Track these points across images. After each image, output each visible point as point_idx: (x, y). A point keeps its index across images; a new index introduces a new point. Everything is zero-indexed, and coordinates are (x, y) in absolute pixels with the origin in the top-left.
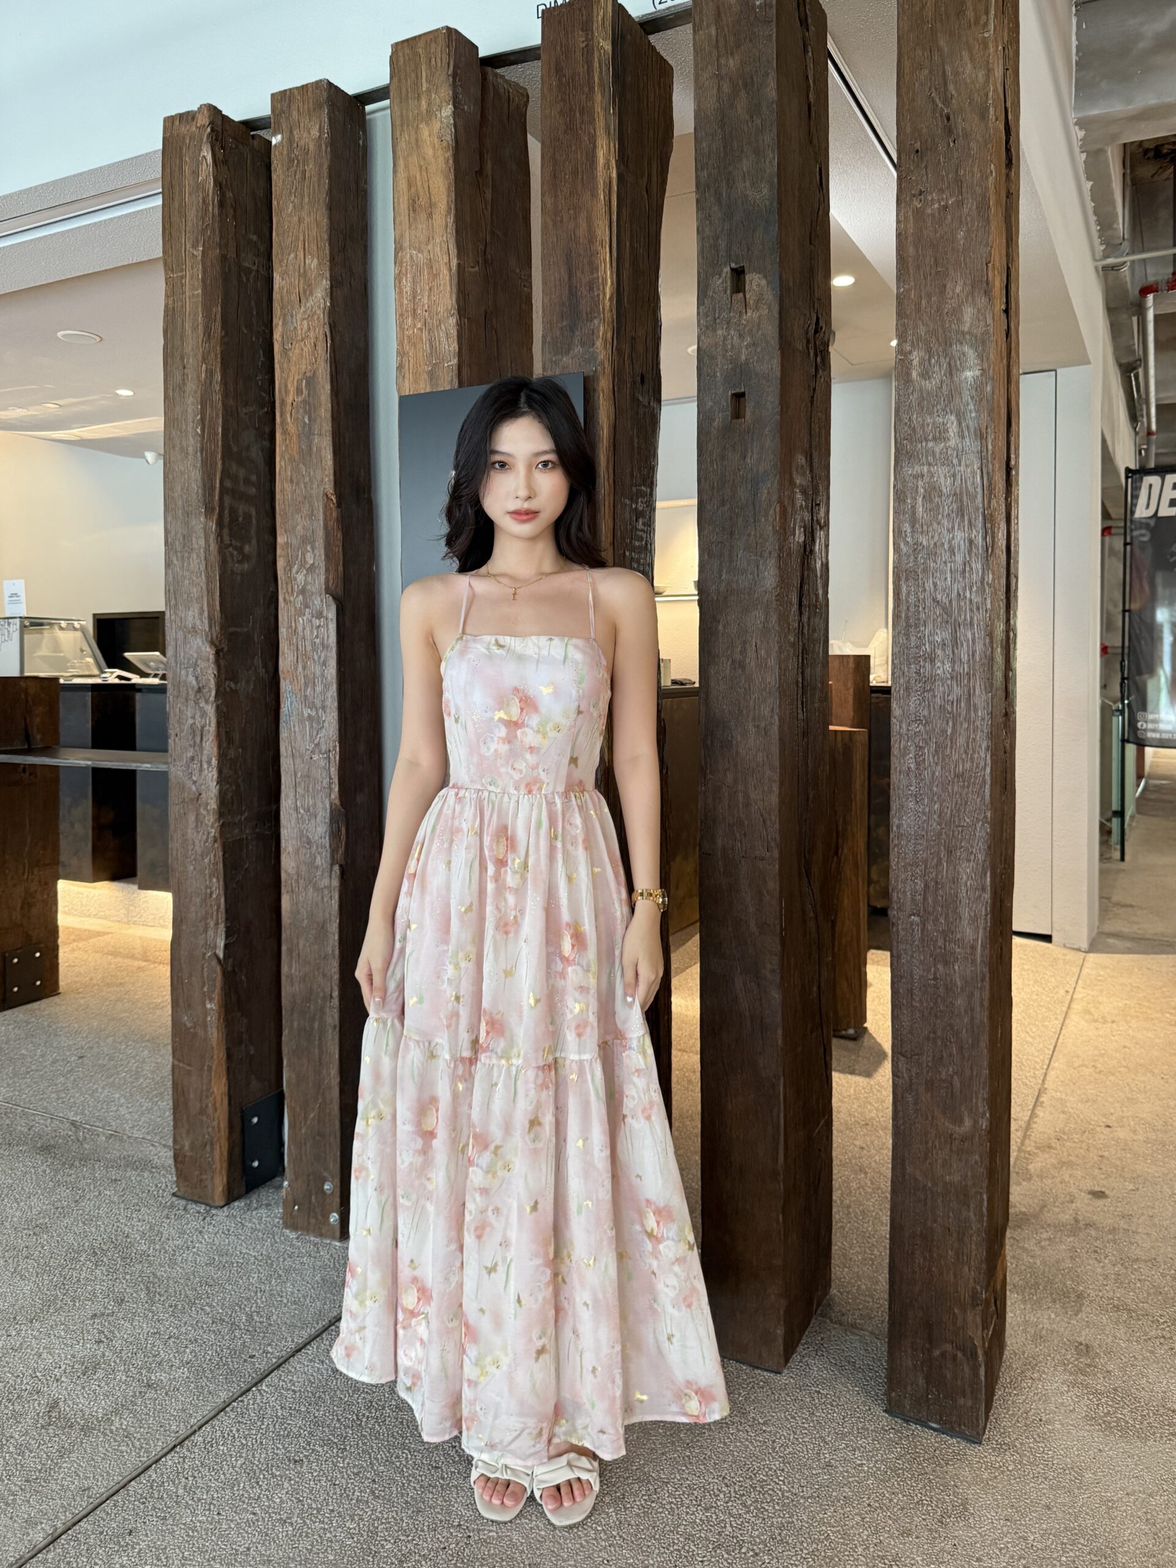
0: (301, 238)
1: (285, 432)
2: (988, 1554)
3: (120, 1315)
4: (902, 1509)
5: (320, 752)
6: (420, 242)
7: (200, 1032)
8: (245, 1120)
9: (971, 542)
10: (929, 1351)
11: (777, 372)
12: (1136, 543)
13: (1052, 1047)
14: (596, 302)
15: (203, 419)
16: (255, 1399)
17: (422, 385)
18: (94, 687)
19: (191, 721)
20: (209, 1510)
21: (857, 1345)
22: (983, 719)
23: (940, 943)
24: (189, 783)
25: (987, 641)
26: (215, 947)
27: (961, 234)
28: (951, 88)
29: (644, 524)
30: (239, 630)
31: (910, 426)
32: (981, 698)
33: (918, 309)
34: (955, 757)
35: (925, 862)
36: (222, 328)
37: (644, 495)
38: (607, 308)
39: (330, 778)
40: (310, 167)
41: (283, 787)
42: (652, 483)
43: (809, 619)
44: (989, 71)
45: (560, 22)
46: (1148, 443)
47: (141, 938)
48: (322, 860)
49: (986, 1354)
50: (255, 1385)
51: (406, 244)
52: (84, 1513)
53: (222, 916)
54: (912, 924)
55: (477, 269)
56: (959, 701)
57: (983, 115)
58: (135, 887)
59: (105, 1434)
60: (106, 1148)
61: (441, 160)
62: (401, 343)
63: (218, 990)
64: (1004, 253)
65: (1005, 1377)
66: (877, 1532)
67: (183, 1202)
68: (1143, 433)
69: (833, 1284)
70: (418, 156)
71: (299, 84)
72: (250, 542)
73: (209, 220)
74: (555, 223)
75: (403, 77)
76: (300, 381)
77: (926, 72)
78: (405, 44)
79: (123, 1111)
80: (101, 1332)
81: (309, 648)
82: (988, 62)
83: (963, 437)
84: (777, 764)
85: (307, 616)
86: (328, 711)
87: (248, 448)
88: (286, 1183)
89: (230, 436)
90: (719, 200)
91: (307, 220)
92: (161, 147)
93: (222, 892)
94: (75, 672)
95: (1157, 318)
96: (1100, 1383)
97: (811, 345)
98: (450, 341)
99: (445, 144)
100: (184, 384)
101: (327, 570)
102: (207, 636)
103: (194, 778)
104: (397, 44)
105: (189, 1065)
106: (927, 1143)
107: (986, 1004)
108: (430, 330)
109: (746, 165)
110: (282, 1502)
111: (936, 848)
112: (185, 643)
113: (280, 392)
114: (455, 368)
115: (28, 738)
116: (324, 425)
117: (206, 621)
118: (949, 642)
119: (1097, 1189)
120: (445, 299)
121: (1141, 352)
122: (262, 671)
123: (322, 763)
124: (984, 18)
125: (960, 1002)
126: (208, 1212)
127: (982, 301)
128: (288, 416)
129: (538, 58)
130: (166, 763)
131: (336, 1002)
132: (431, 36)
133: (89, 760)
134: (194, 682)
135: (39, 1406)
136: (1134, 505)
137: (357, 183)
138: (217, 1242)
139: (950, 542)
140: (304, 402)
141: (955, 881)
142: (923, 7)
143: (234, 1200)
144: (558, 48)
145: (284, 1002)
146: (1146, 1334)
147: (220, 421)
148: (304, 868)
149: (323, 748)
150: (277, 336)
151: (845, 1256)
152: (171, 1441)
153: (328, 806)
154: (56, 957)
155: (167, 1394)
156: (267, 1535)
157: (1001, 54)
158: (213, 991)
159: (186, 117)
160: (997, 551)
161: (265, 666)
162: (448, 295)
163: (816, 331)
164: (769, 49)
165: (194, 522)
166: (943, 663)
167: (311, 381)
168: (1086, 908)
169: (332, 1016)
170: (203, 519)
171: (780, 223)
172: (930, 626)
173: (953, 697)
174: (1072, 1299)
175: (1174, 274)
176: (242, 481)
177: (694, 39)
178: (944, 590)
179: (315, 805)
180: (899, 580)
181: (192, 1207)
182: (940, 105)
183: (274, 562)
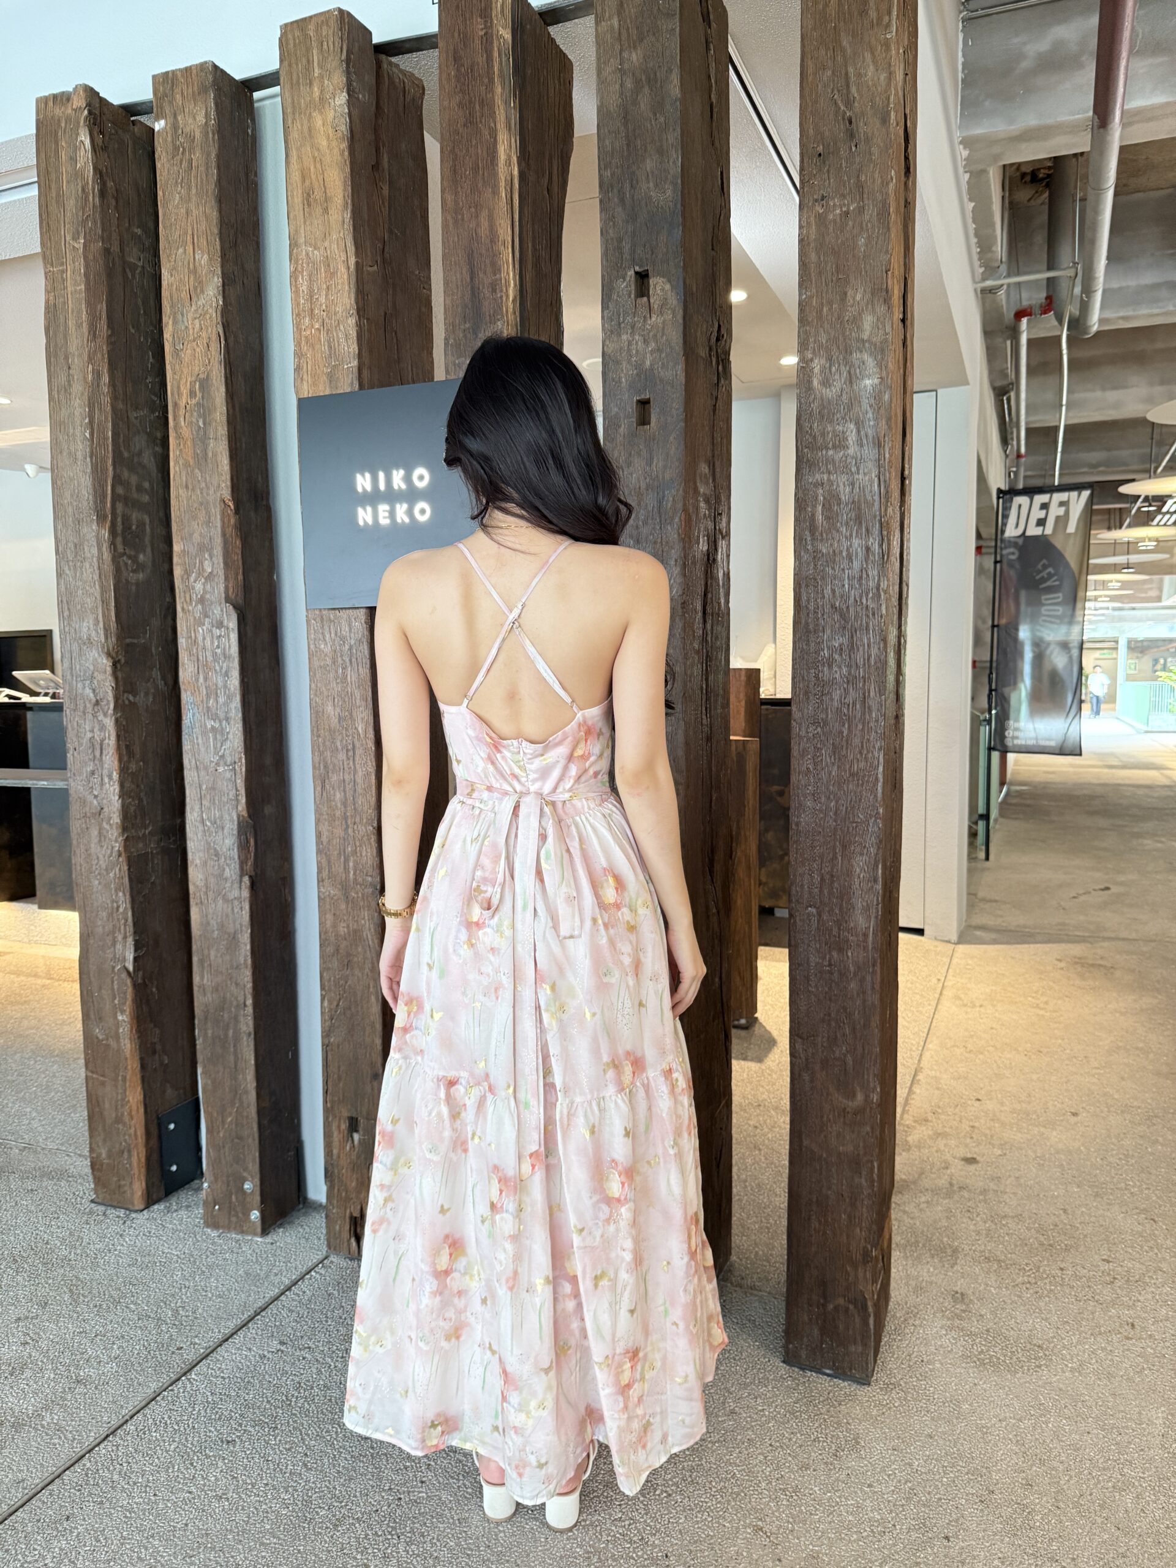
0: (190, 232)
1: (179, 436)
2: (878, 1480)
3: (45, 1317)
4: (801, 1446)
5: (225, 764)
6: (316, 239)
7: (113, 1043)
8: (161, 1125)
9: (868, 549)
10: (824, 1305)
11: (682, 379)
12: (1005, 561)
13: (926, 1030)
14: (499, 304)
15: (91, 422)
16: (185, 1387)
17: (321, 387)
19: (89, 735)
20: (146, 1492)
21: (757, 1304)
22: (877, 721)
23: (835, 932)
24: (90, 798)
25: (882, 646)
26: (124, 960)
27: (862, 241)
28: (854, 90)
30: (135, 641)
31: (811, 435)
32: (875, 699)
33: (820, 317)
34: (850, 757)
35: (822, 857)
36: (109, 326)
38: (511, 310)
39: (237, 790)
40: (197, 156)
41: (188, 800)
43: (712, 627)
44: (891, 74)
45: (457, 7)
46: (1017, 466)
47: (43, 957)
48: (232, 870)
49: (874, 1306)
50: (185, 1374)
51: (302, 240)
52: (20, 1503)
53: (130, 929)
54: (809, 915)
55: (375, 268)
56: (854, 704)
57: (885, 120)
58: (35, 907)
59: (36, 1429)
60: (20, 1161)
61: (336, 151)
62: (298, 344)
63: (129, 1002)
64: (902, 263)
65: (890, 1326)
66: (778, 1468)
67: (102, 1208)
68: (1013, 456)
69: (733, 1252)
70: (312, 147)
71: (182, 66)
72: (144, 551)
73: (89, 211)
74: (456, 222)
75: (293, 61)
76: (193, 384)
77: (829, 73)
78: (295, 25)
79: (35, 1124)
80: (26, 1334)
81: (210, 658)
82: (890, 65)
83: (862, 446)
85: (207, 626)
86: (232, 722)
87: (140, 453)
88: (206, 1185)
89: (121, 440)
90: (622, 201)
91: (195, 212)
92: (34, 131)
93: (129, 906)
95: (1029, 341)
96: (975, 1327)
97: (713, 353)
98: (350, 342)
99: (340, 134)
100: (70, 385)
101: (226, 579)
102: (103, 647)
103: (96, 793)
104: (286, 25)
105: (103, 1076)
106: (822, 1117)
107: (877, 987)
108: (328, 331)
109: (649, 164)
110: (217, 1479)
111: (832, 844)
112: (80, 655)
113: (172, 394)
114: (355, 370)
116: (220, 428)
117: (102, 632)
118: (845, 648)
119: (969, 1156)
120: (343, 299)
121: (1013, 377)
122: (161, 684)
123: (228, 775)
124: (886, 19)
125: (853, 985)
126: (127, 1216)
127: (881, 309)
128: (182, 419)
129: (435, 46)
130: (66, 780)
131: (250, 1010)
132: (322, 18)
134: (92, 695)
136: (1004, 524)
137: (247, 175)
138: (138, 1244)
139: (848, 549)
140: (198, 404)
141: (849, 873)
142: (826, 5)
143: (154, 1204)
144: (456, 35)
145: (197, 1011)
146: (1014, 1280)
147: (110, 424)
148: (212, 880)
149: (229, 760)
150: (167, 335)
151: (743, 1226)
152: (103, 1432)
153: (235, 818)
155: (96, 1388)
156: (203, 1511)
157: (902, 58)
158: (124, 1004)
159: (61, 99)
160: (892, 559)
161: (163, 678)
162: (346, 294)
163: (718, 340)
164: (674, 45)
165: (85, 530)
166: (840, 667)
167: (205, 384)
168: (955, 903)
169: (247, 1024)
170: (94, 527)
171: (684, 226)
172: (828, 632)
173: (849, 700)
174: (948, 1254)
175: (1047, 298)
176: (134, 488)
177: (596, 30)
178: (842, 597)
179: (221, 817)
180: (800, 588)
181: (111, 1212)
182: (842, 108)
183: (171, 572)
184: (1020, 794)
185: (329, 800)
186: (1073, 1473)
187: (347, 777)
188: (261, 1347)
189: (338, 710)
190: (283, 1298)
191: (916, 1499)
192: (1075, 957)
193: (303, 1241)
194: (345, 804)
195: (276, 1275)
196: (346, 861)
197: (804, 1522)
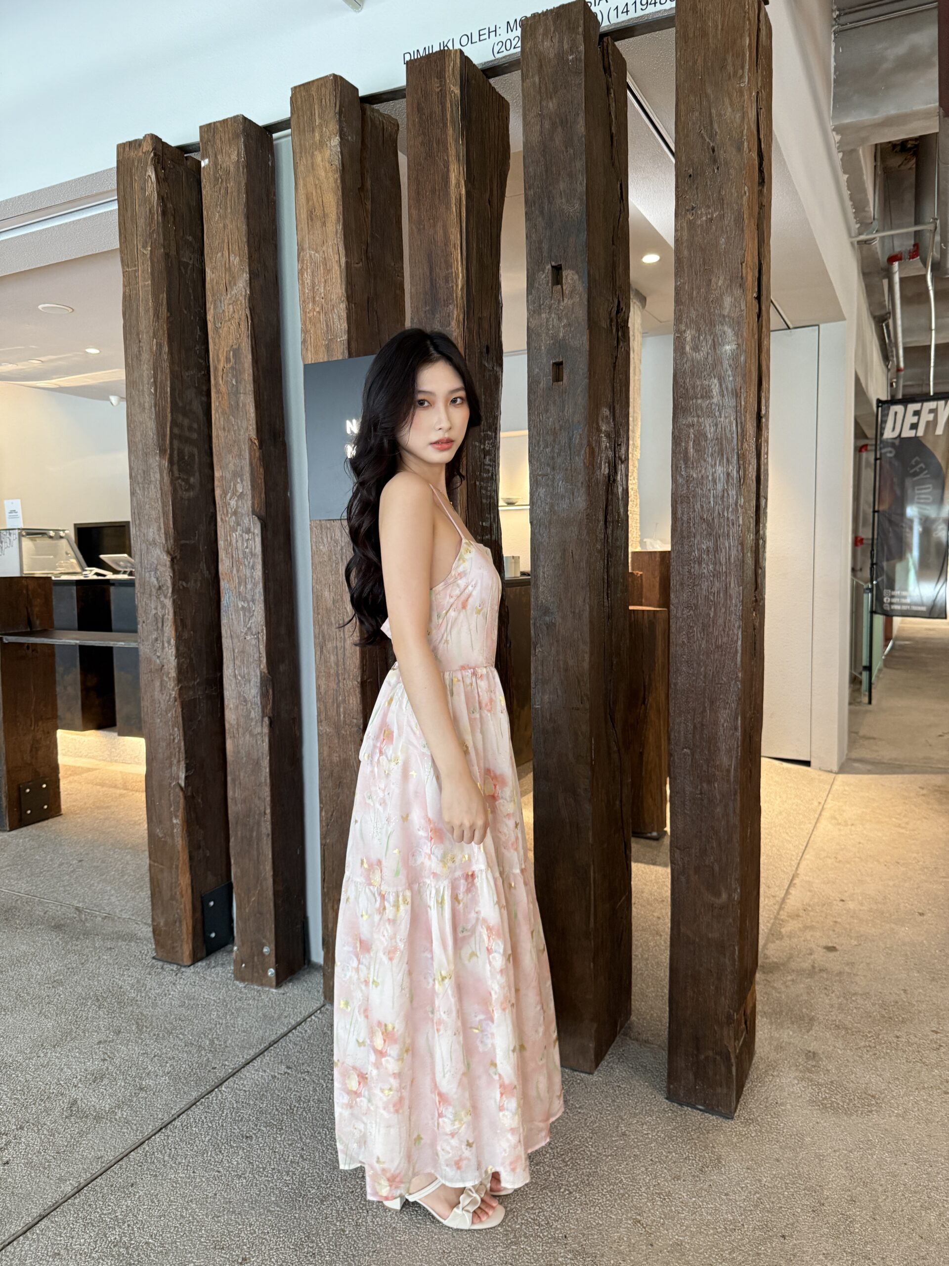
0: (226, 241)
1: (218, 391)
2: (733, 1191)
3: (118, 1041)
4: (674, 1162)
5: (252, 634)
6: (317, 245)
7: (169, 840)
8: (204, 902)
9: (728, 474)
10: (697, 1056)
11: (587, 346)
12: (884, 458)
13: (805, 844)
14: (450, 292)
15: (155, 382)
16: (217, 1097)
17: (321, 356)
18: (78, 582)
19: (154, 612)
20: (187, 1169)
21: (648, 1054)
22: (736, 606)
23: (705, 768)
24: (154, 658)
25: (740, 548)
26: (178, 778)
27: (722, 241)
28: (716, 126)
29: (490, 460)
30: (188, 542)
31: (684, 388)
32: (735, 589)
33: (691, 298)
34: (716, 633)
35: (694, 710)
36: (168, 310)
37: (489, 438)
38: (459, 296)
39: (260, 653)
40: (231, 184)
41: (225, 660)
42: (496, 429)
43: (612, 531)
44: (743, 114)
45: (420, 71)
46: (897, 378)
47: (121, 772)
48: (256, 713)
49: (737, 1057)
50: (217, 1087)
51: (306, 246)
52: (99, 1173)
53: (182, 756)
54: (684, 754)
55: (361, 264)
56: (719, 592)
57: (739, 149)
58: (115, 734)
59: (111, 1122)
60: (102, 926)
61: (331, 180)
62: (304, 323)
63: (181, 810)
64: (756, 254)
65: (753, 1074)
66: (656, 1177)
67: (160, 963)
68: (894, 370)
69: (632, 1012)
70: (314, 176)
71: (221, 119)
72: (194, 475)
73: (154, 226)
74: (419, 230)
75: (301, 113)
76: (228, 352)
77: (697, 114)
78: (302, 88)
79: (113, 899)
80: (105, 1053)
81: (241, 556)
82: (742, 106)
83: (723, 396)
84: (588, 640)
85: (239, 532)
86: (257, 603)
87: (191, 403)
88: (235, 948)
89: (177, 393)
90: (542, 213)
91: (230, 226)
92: (116, 167)
93: (182, 738)
94: (62, 570)
95: (902, 280)
96: (822, 1078)
97: (614, 323)
98: (342, 321)
99: (334, 167)
100: (140, 354)
101: (253, 497)
102: (164, 547)
103: (158, 654)
104: (295, 87)
105: (162, 864)
106: (695, 910)
107: (738, 811)
108: (326, 313)
109: (562, 186)
110: (238, 1164)
111: (702, 700)
112: (147, 553)
113: (214, 361)
114: (346, 343)
115: (30, 623)
116: (248, 386)
117: (163, 536)
118: (711, 550)
119: (830, 945)
120: (337, 290)
121: (890, 307)
122: (206, 573)
123: (254, 642)
124: (740, 72)
125: (719, 810)
126: (179, 970)
127: (738, 292)
128: (220, 379)
129: (404, 97)
130: (136, 641)
131: (268, 817)
132: (322, 82)
133: (77, 639)
134: (156, 582)
135: (64, 1103)
136: (883, 429)
137: (268, 196)
138: (186, 991)
139: (713, 475)
140: (232, 368)
141: (715, 723)
142: (695, 63)
143: (198, 961)
144: (419, 90)
145: (231, 817)
146: (857, 1044)
147: (169, 382)
148: (242, 720)
149: (254, 631)
150: (210, 317)
152: (159, 1124)
153: (259, 674)
154: (58, 787)
155: (154, 1094)
156: (228, 1185)
157: (754, 98)
158: (178, 811)
159: (134, 145)
160: (748, 481)
161: (208, 569)
162: (339, 286)
163: (618, 312)
164: (579, 95)
165: (151, 461)
166: (707, 565)
167: (237, 352)
168: (836, 740)
169: (266, 827)
170: (157, 458)
171: (588, 231)
172: (699, 537)
173: (715, 589)
174: (806, 1021)
175: (914, 245)
176: (186, 429)
177: (523, 86)
178: (708, 511)
179: (249, 673)
180: (676, 503)
181: (167, 967)
182: (708, 140)
183: (213, 490)
184: (903, 648)
185: (326, 662)
186: (889, 1194)
187: (339, 644)
188: (273, 1070)
189: (333, 594)
190: (290, 1035)
191: (761, 1206)
192: (935, 786)
193: (306, 993)
194: (337, 664)
195: (286, 1017)
196: (338, 707)
197: (673, 1218)
